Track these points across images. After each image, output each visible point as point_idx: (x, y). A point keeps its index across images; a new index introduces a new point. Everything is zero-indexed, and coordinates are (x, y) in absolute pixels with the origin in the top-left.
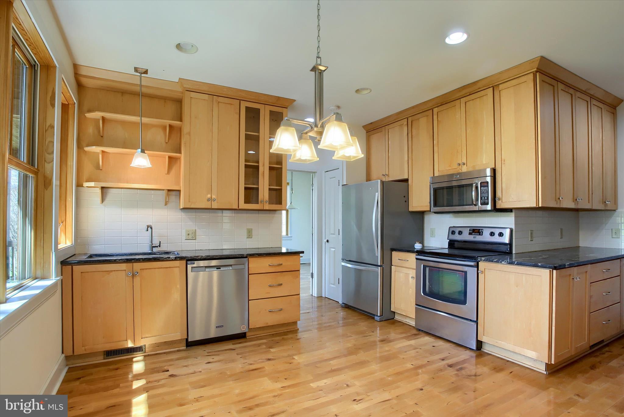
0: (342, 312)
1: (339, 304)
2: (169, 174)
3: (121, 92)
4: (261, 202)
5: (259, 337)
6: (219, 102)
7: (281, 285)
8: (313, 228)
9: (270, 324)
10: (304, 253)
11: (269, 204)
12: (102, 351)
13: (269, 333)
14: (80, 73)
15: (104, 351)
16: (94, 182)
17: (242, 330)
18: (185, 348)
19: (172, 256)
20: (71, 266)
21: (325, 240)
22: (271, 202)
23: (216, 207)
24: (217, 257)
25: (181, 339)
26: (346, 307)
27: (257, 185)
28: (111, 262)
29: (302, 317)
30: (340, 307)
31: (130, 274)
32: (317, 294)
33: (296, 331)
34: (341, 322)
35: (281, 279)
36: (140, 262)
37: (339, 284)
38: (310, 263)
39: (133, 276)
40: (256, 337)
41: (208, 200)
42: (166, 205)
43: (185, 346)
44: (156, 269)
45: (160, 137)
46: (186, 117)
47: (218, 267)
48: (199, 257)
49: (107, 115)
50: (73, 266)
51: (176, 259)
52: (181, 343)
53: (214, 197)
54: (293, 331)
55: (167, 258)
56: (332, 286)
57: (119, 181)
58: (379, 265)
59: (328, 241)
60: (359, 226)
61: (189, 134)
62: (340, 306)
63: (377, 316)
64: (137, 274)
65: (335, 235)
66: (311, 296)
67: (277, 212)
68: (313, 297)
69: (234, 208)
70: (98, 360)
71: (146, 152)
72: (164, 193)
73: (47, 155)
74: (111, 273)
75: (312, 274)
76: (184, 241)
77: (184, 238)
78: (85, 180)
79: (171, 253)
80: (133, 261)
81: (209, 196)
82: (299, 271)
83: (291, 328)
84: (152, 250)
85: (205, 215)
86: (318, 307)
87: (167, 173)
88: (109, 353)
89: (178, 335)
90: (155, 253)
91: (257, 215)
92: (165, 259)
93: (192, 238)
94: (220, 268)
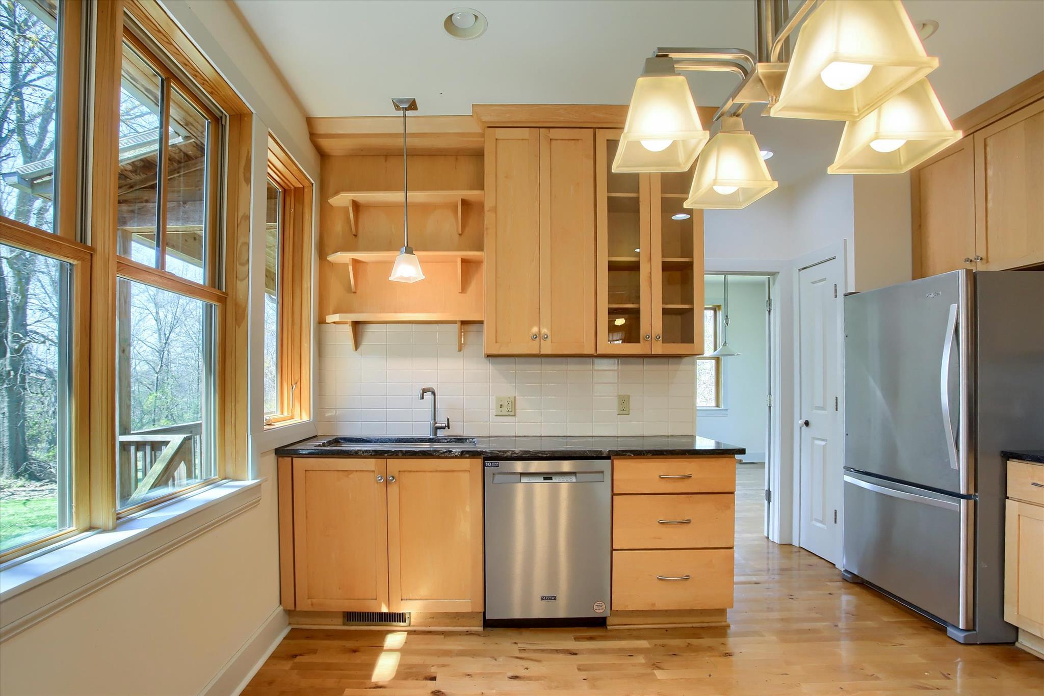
0: (846, 594)
1: (837, 572)
2: (466, 293)
3: (383, 156)
4: (646, 339)
5: (634, 629)
6: (551, 139)
7: (688, 522)
8: (770, 394)
9: (660, 606)
10: (745, 454)
11: (663, 343)
12: (340, 612)
13: (659, 624)
14: (317, 133)
15: (344, 612)
16: (338, 314)
17: (597, 611)
18: (481, 629)
19: (456, 448)
20: (290, 459)
21: (802, 422)
22: (667, 338)
23: (549, 352)
24: (545, 456)
25: (472, 612)
26: (857, 582)
27: (637, 304)
28: (350, 454)
29: (738, 593)
30: (840, 578)
31: (381, 479)
32: (781, 537)
33: (721, 631)
34: (842, 625)
35: (688, 508)
36: (397, 457)
37: (836, 522)
38: (765, 463)
39: (387, 483)
40: (629, 630)
41: (535, 337)
42: (460, 350)
43: (482, 625)
44: (427, 473)
45: (450, 224)
46: (489, 181)
47: (548, 476)
48: (509, 454)
49: (362, 197)
50: (294, 459)
51: (463, 455)
52: (474, 618)
53: (544, 331)
54: (716, 627)
55: (446, 452)
56: (819, 525)
57: (383, 310)
58: (961, 493)
59: (807, 423)
60: (892, 391)
61: (495, 209)
62: (838, 575)
63: (957, 628)
64: (392, 480)
65: (825, 410)
66: (766, 540)
67: (685, 360)
68: (771, 544)
69: (586, 352)
70: (334, 625)
71: (414, 252)
72: (457, 327)
73: (238, 266)
74: (351, 476)
75: (769, 494)
76: (493, 418)
77: (493, 412)
78: (331, 310)
79: (467, 441)
80: (386, 455)
81: (535, 330)
82: (733, 493)
83: (712, 621)
84: (436, 434)
85: (534, 369)
86: (783, 570)
87: (461, 292)
88: (351, 617)
89: (468, 603)
90: (439, 439)
91: (640, 367)
92: (442, 454)
93: (508, 413)
94: (551, 478)
